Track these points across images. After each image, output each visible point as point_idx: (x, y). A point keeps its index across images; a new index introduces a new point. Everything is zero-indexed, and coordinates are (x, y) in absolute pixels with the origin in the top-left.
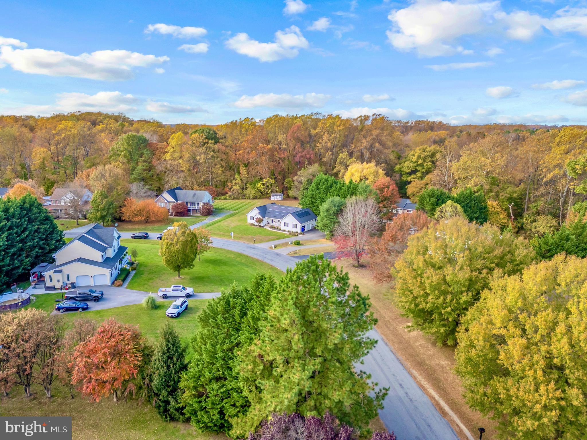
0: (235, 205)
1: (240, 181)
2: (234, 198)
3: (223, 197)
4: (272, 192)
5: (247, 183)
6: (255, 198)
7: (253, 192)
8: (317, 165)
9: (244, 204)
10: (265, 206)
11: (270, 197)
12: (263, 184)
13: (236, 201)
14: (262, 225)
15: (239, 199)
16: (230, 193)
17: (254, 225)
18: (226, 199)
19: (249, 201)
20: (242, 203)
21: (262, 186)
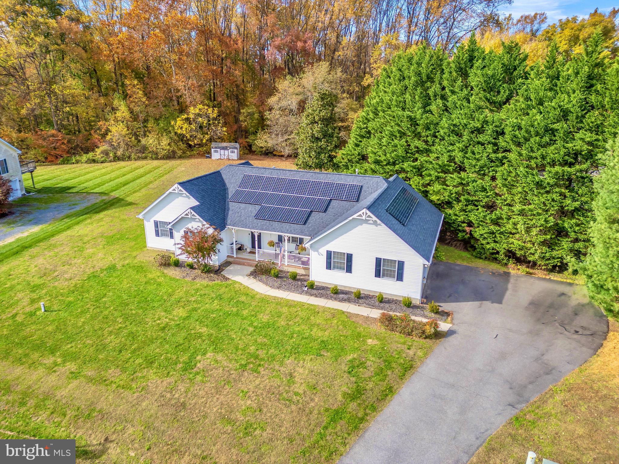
0: (113, 175)
1: (127, 115)
2: (117, 159)
3: (84, 157)
4: (211, 140)
5: (146, 121)
6: (171, 156)
7: (165, 141)
8: (324, 66)
9: (141, 171)
10: (219, 171)
11: (209, 153)
12: (187, 119)
13: (122, 164)
14: (215, 261)
15: (129, 158)
16: (104, 147)
17: (177, 264)
18: (94, 161)
19: (156, 163)
20: (136, 169)
21: (186, 126)
